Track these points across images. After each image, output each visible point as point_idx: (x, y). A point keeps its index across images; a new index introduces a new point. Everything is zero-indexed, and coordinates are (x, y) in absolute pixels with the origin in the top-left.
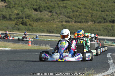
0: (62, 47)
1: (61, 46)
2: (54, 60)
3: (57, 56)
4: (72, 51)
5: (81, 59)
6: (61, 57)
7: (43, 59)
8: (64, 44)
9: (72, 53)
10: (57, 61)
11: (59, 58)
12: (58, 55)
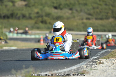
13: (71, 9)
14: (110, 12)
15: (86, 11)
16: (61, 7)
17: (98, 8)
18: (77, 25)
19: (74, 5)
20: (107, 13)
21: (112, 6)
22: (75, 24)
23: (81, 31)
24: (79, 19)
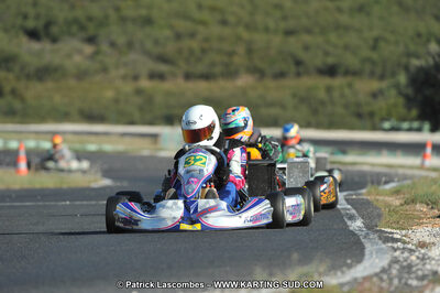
0: (192, 176)
1: (188, 172)
2: (162, 226)
3: (173, 210)
4: (231, 187)
5: (265, 221)
6: (192, 215)
7: (121, 225)
8: (198, 163)
9: (233, 195)
10: (175, 229)
11: (183, 219)
12: (179, 208)
13: (91, 40)
14: (241, 50)
15: (149, 45)
16: (55, 30)
17: (192, 35)
18: (116, 101)
19: (103, 23)
20: (231, 54)
21: (248, 27)
22: (109, 94)
23: (132, 123)
24: (124, 78)
